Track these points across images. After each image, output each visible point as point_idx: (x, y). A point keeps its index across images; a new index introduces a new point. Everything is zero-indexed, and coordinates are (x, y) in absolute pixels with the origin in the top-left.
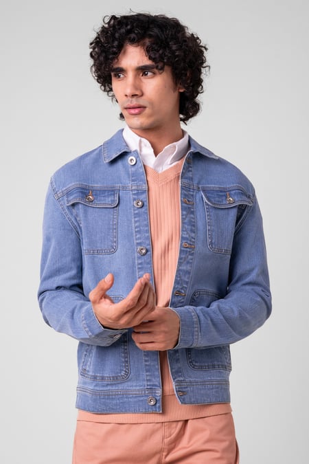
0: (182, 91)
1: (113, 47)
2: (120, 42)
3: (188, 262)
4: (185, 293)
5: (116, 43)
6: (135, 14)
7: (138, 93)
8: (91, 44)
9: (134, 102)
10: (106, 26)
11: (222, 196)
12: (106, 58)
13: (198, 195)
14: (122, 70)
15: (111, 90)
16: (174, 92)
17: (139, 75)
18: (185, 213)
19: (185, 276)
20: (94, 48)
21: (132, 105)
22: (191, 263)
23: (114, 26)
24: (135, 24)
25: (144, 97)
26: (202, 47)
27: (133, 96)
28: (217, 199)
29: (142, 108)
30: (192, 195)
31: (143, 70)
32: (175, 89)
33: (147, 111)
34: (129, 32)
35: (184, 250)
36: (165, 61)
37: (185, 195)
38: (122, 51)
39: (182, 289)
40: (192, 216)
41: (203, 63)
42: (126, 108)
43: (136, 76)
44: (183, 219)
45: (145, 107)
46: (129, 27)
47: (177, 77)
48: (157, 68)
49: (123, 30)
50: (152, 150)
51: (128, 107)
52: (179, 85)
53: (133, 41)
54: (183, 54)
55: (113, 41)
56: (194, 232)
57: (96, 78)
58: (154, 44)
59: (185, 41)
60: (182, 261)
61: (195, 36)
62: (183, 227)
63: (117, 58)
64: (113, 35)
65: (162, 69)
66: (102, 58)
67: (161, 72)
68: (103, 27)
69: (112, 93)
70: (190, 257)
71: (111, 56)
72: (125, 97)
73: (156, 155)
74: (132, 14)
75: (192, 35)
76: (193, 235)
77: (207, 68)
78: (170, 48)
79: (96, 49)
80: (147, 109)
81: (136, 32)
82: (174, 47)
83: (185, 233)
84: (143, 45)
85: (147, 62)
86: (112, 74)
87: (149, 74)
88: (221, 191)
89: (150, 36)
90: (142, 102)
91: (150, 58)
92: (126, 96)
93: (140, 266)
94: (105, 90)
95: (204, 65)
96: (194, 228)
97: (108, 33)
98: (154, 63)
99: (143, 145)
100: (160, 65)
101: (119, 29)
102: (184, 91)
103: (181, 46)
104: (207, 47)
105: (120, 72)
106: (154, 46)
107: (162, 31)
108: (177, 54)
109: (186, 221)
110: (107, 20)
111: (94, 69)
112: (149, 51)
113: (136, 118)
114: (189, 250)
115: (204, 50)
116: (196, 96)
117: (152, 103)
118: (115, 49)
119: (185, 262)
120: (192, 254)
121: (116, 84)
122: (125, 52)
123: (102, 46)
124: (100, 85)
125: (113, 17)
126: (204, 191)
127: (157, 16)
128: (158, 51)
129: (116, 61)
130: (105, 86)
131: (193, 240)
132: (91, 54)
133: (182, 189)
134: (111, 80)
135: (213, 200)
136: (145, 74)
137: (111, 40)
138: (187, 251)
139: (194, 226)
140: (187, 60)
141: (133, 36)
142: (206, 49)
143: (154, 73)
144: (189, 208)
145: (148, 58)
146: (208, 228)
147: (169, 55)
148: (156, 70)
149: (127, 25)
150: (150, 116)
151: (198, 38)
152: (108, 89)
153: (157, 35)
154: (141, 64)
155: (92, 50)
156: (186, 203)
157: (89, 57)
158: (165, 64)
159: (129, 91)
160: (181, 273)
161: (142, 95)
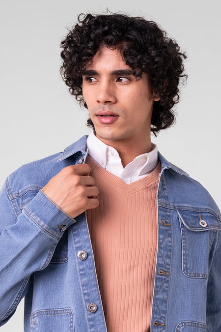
0: (157, 100)
1: (88, 48)
2: (95, 44)
3: (164, 291)
4: (164, 323)
5: (91, 44)
6: (112, 14)
7: (110, 100)
8: (63, 43)
9: (107, 109)
10: (81, 25)
11: (195, 217)
12: (80, 60)
13: (174, 216)
14: (94, 73)
15: (81, 93)
16: (149, 100)
17: (113, 80)
18: (162, 236)
19: (162, 305)
20: (65, 48)
21: (104, 112)
22: (167, 291)
23: (89, 26)
24: (113, 26)
25: (117, 105)
26: (180, 54)
27: (106, 102)
28: (192, 221)
29: (114, 116)
30: (169, 216)
31: (117, 76)
32: (150, 99)
33: (120, 120)
34: (106, 33)
35: (159, 278)
36: (144, 67)
37: (163, 216)
38: (97, 53)
39: (160, 319)
40: (169, 239)
41: (181, 72)
42: (97, 115)
43: (110, 81)
44: (160, 244)
45: (118, 116)
46: (106, 28)
47: (154, 85)
48: (134, 74)
49: (99, 31)
50: (120, 160)
51: (100, 114)
52: (154, 94)
53: (110, 44)
54: (162, 60)
55: (88, 42)
56: (170, 258)
57: (65, 80)
58: (132, 48)
59: (165, 47)
60: (158, 289)
61: (174, 42)
62: (159, 252)
63: (91, 60)
64: (88, 35)
65: (140, 75)
66: (74, 59)
67: (138, 78)
68: (77, 26)
69: (80, 96)
70: (165, 285)
71: (85, 58)
72: (97, 103)
73: (124, 166)
74: (109, 14)
75: (171, 41)
76: (168, 261)
77: (185, 78)
78: (149, 54)
79: (68, 49)
80: (120, 117)
81: (114, 33)
82: (153, 53)
83: (161, 259)
84: (121, 48)
85: (123, 67)
86: (84, 77)
87: (124, 80)
88: (194, 212)
89: (128, 39)
90: (115, 109)
91: (127, 63)
92: (98, 101)
93: (82, 272)
94: (73, 94)
95: (182, 74)
96: (169, 253)
97: (82, 32)
98: (131, 69)
99: (110, 153)
100: (138, 71)
101: (95, 29)
102: (160, 100)
103: (161, 52)
104: (185, 54)
105: (92, 75)
106: (132, 50)
107: (141, 35)
108: (156, 60)
109: (162, 246)
110: (82, 19)
111: (64, 70)
112: (126, 55)
113: (107, 128)
114: (163, 277)
115: (183, 58)
116: (172, 107)
117: (125, 112)
118: (90, 51)
119: (161, 290)
120: (167, 282)
121: (87, 88)
122: (100, 54)
123: (75, 46)
124: (68, 87)
125: (89, 16)
126: (180, 211)
127: (134, 18)
128: (136, 56)
129: (90, 63)
130: (73, 90)
131: (168, 267)
132: (62, 54)
133: (159, 209)
134: (82, 83)
135: (189, 222)
136: (119, 80)
137: (86, 40)
138: (162, 279)
139: (170, 251)
140: (166, 68)
141: (110, 37)
142: (185, 57)
143: (130, 80)
144: (166, 230)
145: (125, 62)
146: (183, 252)
147: (148, 61)
148: (132, 77)
149: (104, 26)
150: (122, 126)
151: (176, 45)
152: (77, 93)
153: (136, 39)
154: (118, 69)
155: (63, 49)
156: (164, 225)
157: (60, 57)
158: (143, 70)
159: (102, 97)
160: (158, 302)
161: (116, 102)
